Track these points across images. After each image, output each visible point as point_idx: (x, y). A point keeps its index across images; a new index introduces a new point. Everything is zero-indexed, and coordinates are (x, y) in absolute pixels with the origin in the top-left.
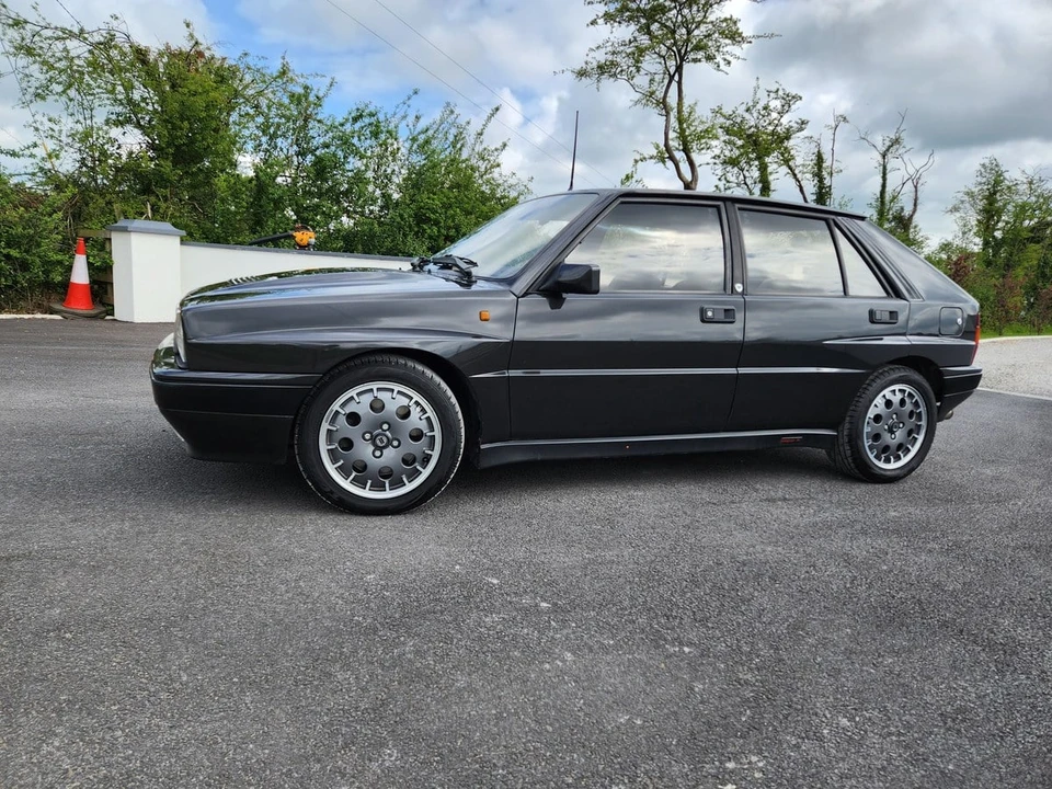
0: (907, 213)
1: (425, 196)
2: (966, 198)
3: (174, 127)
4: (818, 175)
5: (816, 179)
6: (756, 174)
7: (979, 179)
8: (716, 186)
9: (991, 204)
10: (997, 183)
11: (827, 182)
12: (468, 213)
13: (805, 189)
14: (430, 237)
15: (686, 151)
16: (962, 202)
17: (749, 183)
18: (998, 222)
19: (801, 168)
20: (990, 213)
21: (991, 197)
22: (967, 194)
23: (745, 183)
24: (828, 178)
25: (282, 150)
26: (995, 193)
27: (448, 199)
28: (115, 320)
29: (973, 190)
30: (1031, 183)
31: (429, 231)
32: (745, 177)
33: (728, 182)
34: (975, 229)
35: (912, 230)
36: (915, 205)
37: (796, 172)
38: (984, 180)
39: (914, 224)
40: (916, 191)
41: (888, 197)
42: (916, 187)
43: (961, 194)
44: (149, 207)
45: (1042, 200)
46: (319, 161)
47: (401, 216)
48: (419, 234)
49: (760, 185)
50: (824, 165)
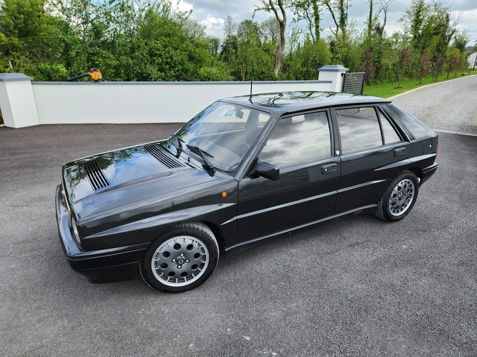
0: (381, 26)
1: (153, 42)
2: (407, 14)
3: (16, 18)
4: (341, 9)
5: (340, 10)
6: (312, 11)
7: (413, 5)
8: (294, 19)
9: (418, 17)
10: (421, 6)
11: (345, 12)
12: (176, 49)
13: (335, 16)
14: (158, 64)
15: (280, 5)
16: (405, 16)
17: (309, 17)
18: (420, 25)
19: (333, 5)
20: (417, 22)
21: (418, 14)
22: (407, 12)
23: (308, 17)
24: (346, 9)
25: (74, 22)
26: (420, 12)
27: (165, 42)
28: (5, 127)
29: (410, 10)
30: (436, 5)
31: (157, 61)
32: (307, 13)
33: (299, 16)
34: (410, 30)
35: (383, 34)
36: (385, 21)
37: (331, 7)
38: (415, 5)
39: (384, 31)
40: (386, 14)
41: (373, 19)
42: (385, 12)
43: (404, 12)
44: (10, 62)
45: (440, 14)
46: (95, 27)
47: (142, 54)
48: (152, 63)
49: (315, 17)
50: (344, 3)
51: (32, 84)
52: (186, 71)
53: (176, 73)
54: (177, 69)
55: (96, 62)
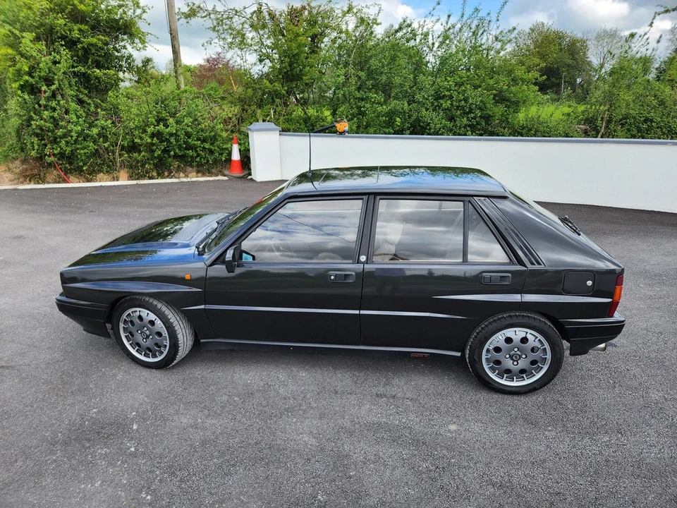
12: (476, 87)
27: (462, 78)
31: (444, 104)
44: (272, 111)
51: (280, 135)
52: (488, 118)
53: (470, 121)
54: (472, 115)
55: (362, 109)
